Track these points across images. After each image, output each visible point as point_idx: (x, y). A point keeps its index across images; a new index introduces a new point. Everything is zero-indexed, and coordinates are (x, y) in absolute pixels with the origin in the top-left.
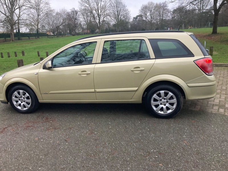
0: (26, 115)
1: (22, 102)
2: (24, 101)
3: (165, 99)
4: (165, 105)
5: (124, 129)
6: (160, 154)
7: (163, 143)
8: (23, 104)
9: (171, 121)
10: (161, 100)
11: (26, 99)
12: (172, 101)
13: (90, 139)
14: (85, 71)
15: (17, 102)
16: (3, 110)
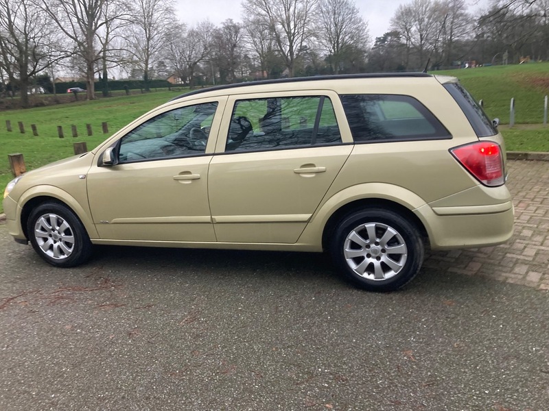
0: (64, 270)
1: (55, 242)
2: (60, 240)
3: (377, 244)
4: (378, 258)
5: (271, 312)
6: (337, 378)
7: (354, 353)
8: (59, 246)
9: (391, 298)
10: (368, 246)
11: (63, 234)
12: (394, 249)
13: (185, 334)
14: (189, 173)
15: (45, 240)
16: (21, 258)
